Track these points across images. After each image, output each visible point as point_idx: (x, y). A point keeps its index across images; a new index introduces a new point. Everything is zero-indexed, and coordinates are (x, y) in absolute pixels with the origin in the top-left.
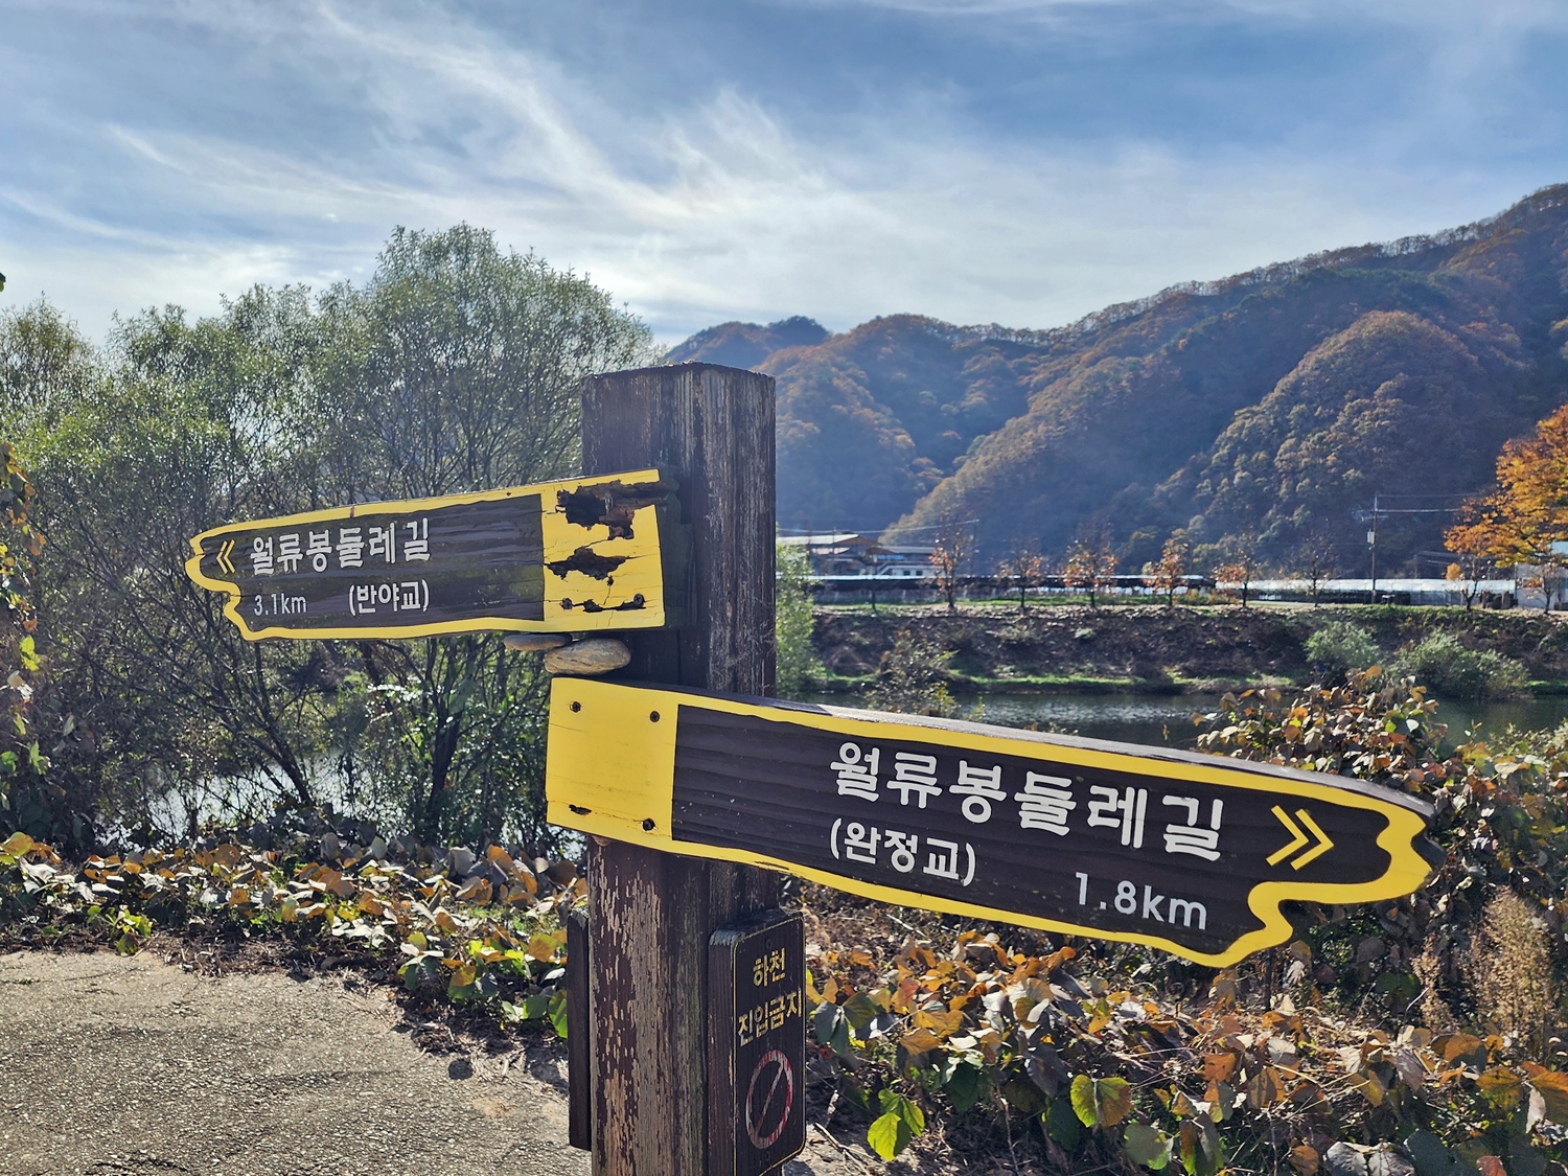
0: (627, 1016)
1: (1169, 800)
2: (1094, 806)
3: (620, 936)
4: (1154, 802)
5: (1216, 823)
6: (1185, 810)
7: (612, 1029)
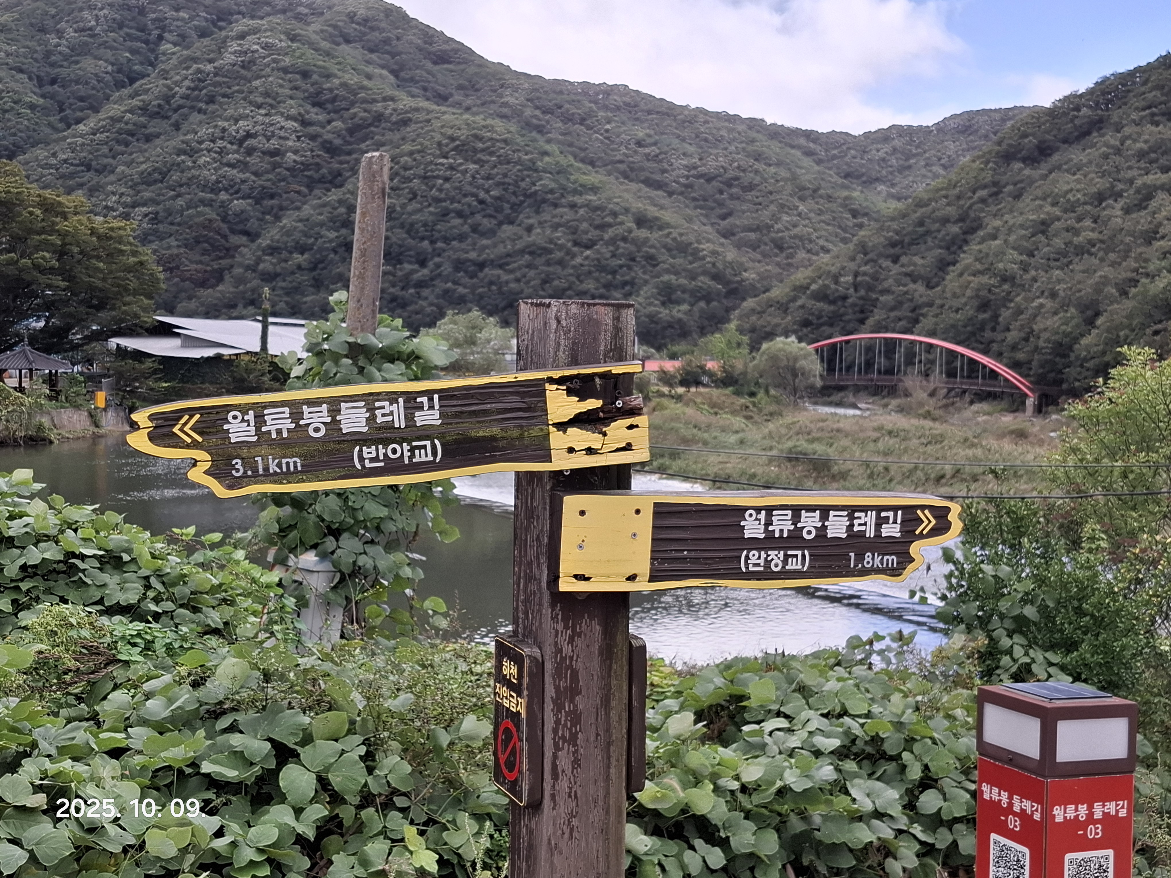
0: (576, 706)
1: (883, 514)
2: (856, 522)
3: (571, 658)
4: (878, 517)
5: (899, 521)
6: (888, 517)
7: (563, 719)
